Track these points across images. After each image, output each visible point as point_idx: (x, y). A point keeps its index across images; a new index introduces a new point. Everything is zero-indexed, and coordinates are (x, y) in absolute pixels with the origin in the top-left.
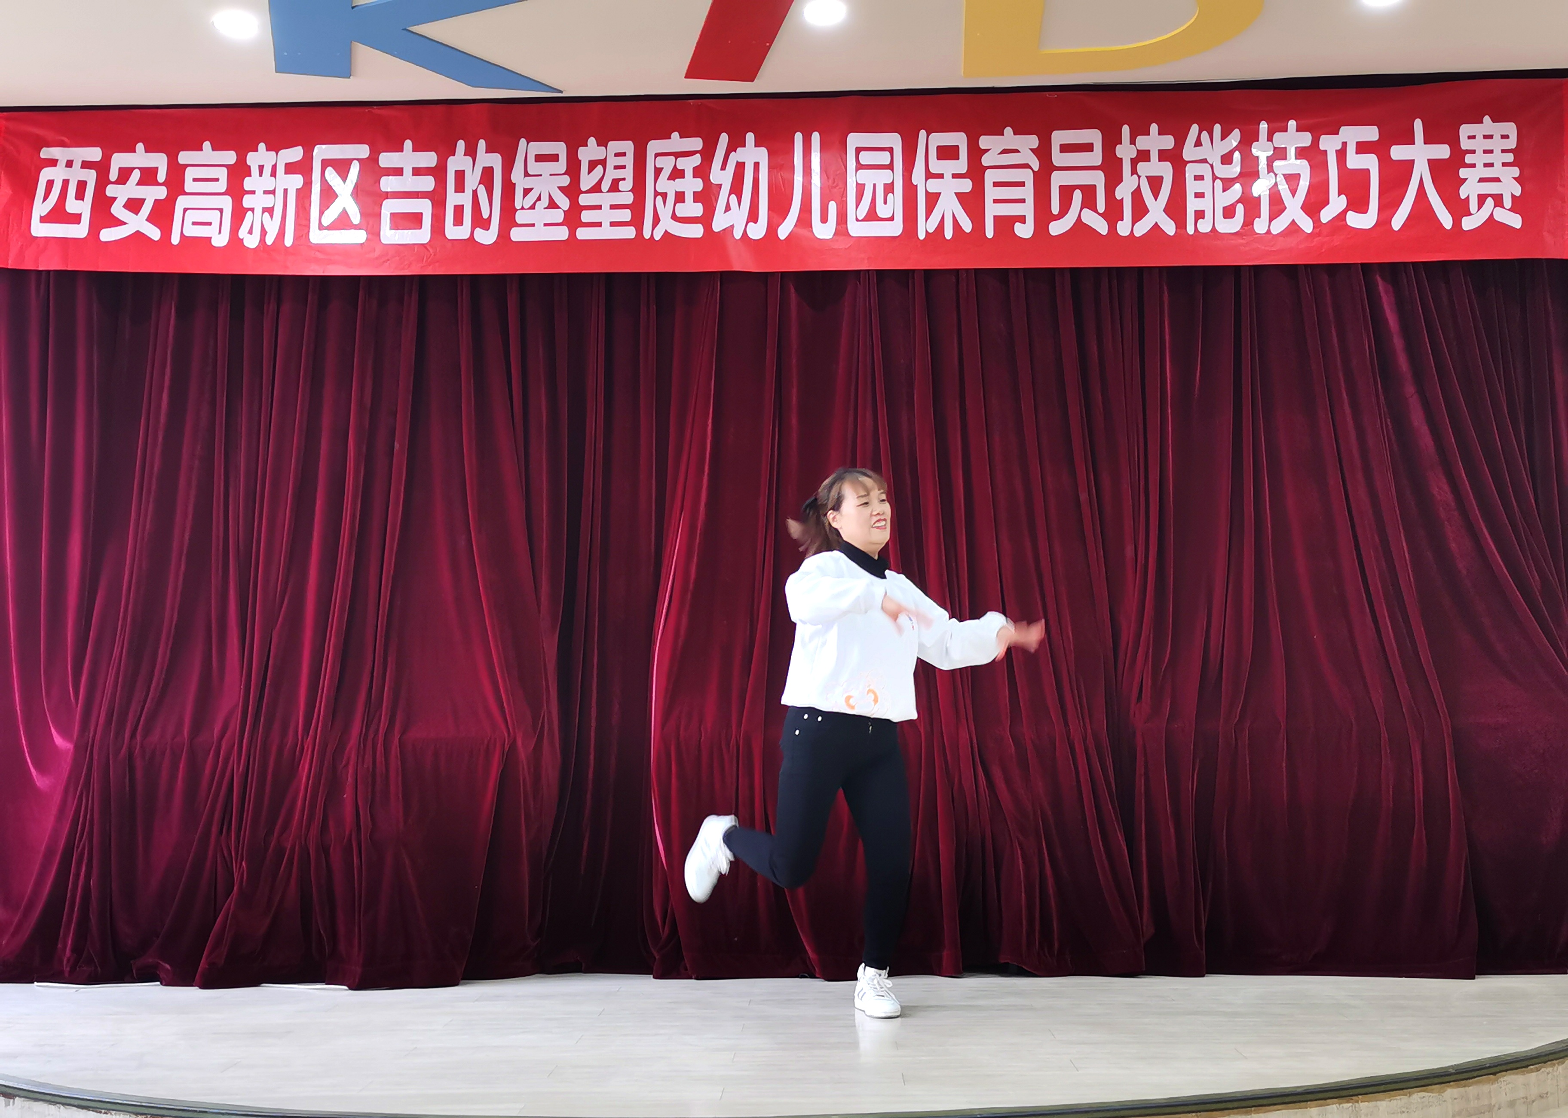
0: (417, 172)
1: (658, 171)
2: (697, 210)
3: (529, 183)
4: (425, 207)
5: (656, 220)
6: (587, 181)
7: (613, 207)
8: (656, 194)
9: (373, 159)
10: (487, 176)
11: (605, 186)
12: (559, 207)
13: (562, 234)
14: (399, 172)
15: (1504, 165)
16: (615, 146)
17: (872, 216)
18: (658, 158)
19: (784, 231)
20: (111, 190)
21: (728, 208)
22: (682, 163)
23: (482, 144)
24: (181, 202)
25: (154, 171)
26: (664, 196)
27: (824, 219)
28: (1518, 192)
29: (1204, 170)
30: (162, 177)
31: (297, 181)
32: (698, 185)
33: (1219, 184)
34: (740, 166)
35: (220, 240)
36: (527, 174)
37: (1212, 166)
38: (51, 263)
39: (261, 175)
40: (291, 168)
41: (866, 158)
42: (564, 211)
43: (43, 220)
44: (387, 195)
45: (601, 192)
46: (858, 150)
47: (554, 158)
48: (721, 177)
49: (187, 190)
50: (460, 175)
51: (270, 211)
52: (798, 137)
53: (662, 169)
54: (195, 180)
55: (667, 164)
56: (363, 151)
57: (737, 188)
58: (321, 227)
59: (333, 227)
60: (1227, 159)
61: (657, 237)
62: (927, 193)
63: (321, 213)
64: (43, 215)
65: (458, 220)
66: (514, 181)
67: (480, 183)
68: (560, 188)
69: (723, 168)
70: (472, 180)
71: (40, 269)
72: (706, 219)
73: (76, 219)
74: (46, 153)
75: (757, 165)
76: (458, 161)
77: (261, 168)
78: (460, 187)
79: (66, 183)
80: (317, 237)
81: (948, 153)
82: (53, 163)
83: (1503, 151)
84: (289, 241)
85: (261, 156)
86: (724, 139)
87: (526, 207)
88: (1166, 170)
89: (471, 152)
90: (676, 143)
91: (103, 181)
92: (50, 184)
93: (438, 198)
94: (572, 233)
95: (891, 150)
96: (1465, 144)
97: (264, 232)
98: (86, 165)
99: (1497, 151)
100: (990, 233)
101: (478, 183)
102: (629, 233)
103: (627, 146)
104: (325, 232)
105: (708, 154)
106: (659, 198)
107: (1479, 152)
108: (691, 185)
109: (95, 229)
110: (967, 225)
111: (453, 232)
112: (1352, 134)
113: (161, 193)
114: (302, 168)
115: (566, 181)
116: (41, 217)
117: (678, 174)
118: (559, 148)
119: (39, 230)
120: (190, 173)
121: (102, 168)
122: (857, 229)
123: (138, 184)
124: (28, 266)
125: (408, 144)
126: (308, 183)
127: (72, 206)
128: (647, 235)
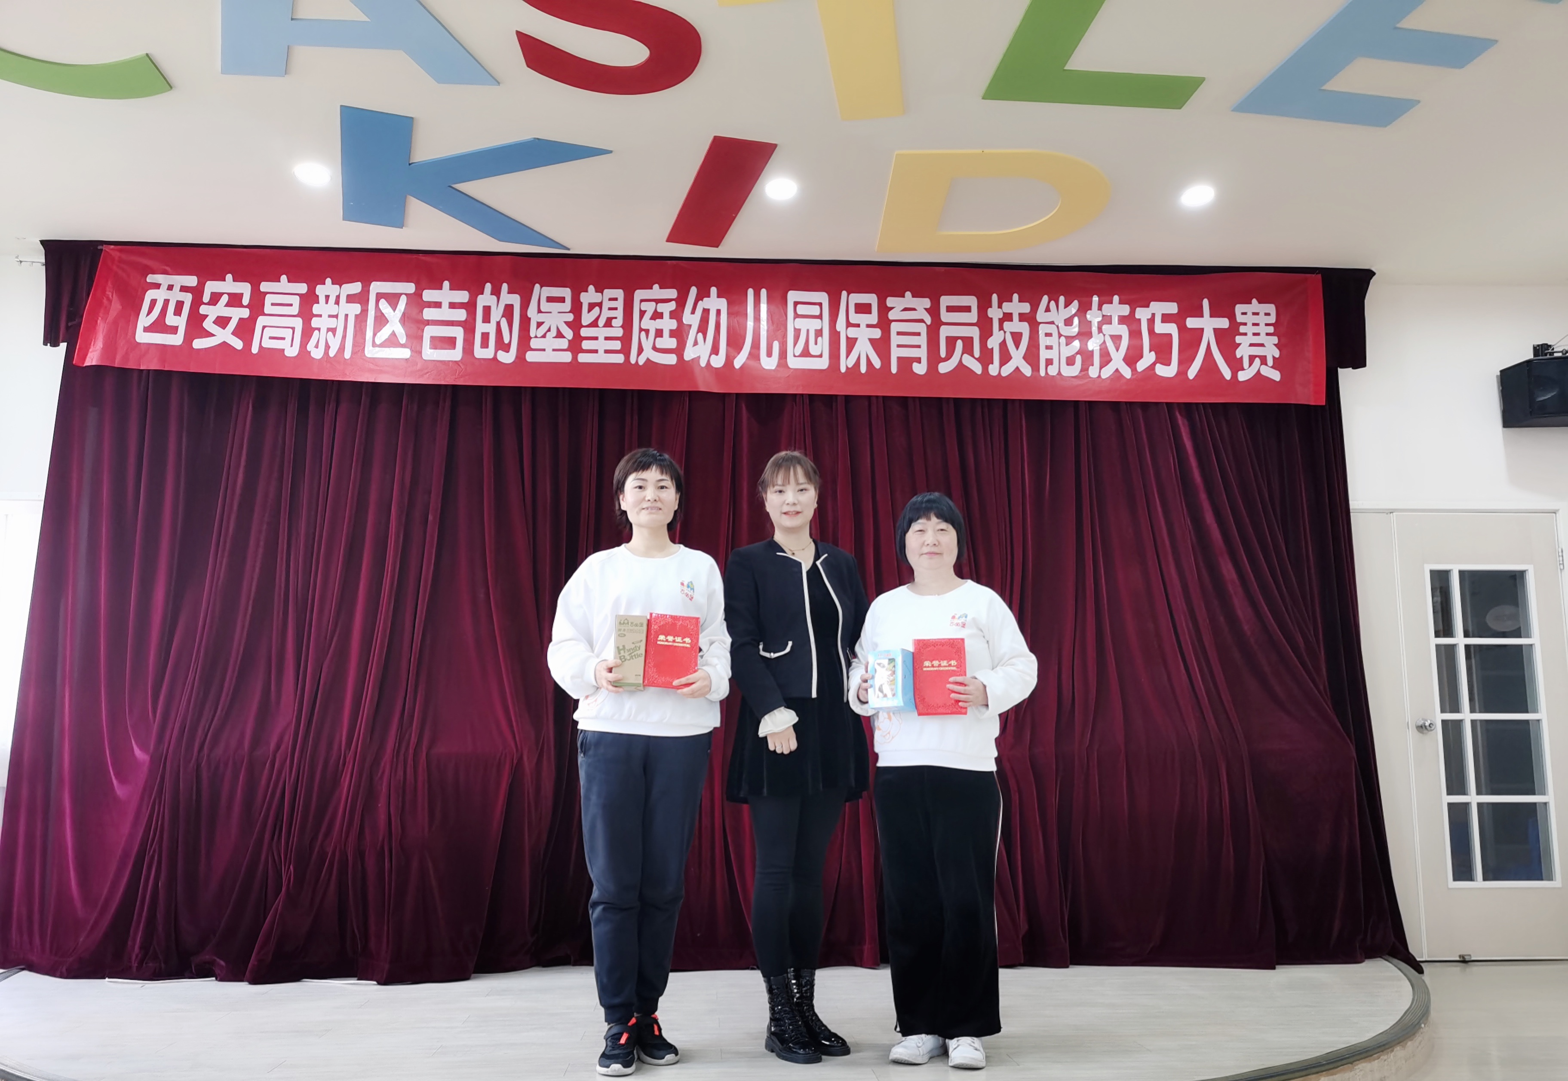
0: (453, 306)
1: (642, 313)
2: (672, 343)
3: (541, 318)
4: (458, 333)
5: (640, 350)
6: (587, 318)
7: (607, 338)
8: (641, 330)
9: (418, 294)
10: (508, 311)
11: (601, 322)
12: (564, 337)
13: (567, 357)
14: (438, 305)
15: (1268, 334)
16: (609, 293)
17: (806, 353)
18: (643, 303)
19: (738, 362)
20: (203, 310)
21: (696, 343)
22: (661, 308)
23: (505, 287)
24: (261, 321)
25: (240, 296)
26: (647, 331)
27: (769, 354)
28: (1277, 355)
29: (1051, 329)
30: (246, 301)
31: (356, 308)
32: (673, 324)
33: (1063, 340)
34: (706, 312)
35: (292, 352)
36: (540, 311)
37: (1058, 327)
38: (152, 364)
39: (327, 302)
40: (351, 299)
41: (801, 309)
42: (569, 341)
43: (146, 330)
44: (428, 323)
45: (597, 326)
46: (796, 304)
47: (562, 300)
48: (691, 319)
49: (266, 312)
50: (487, 310)
51: (333, 331)
52: (751, 292)
53: (645, 312)
54: (273, 304)
55: (650, 308)
56: (410, 288)
57: (703, 329)
58: (374, 345)
59: (383, 345)
60: (1068, 322)
61: (641, 362)
62: (847, 338)
63: (375, 335)
64: (146, 326)
65: (485, 344)
66: (529, 316)
67: (503, 316)
68: (566, 323)
69: (693, 312)
70: (497, 314)
71: (142, 368)
72: (679, 351)
73: (174, 330)
74: (151, 278)
75: (719, 312)
76: (486, 299)
77: (327, 297)
78: (487, 319)
79: (166, 302)
80: (370, 352)
81: (864, 309)
82: (157, 286)
83: (1267, 325)
84: (347, 355)
85: (327, 288)
86: (694, 291)
87: (538, 336)
88: (1024, 328)
89: (496, 292)
90: (656, 292)
91: (197, 302)
92: (153, 303)
93: (469, 327)
94: (575, 358)
95: (820, 304)
96: (1240, 318)
97: (327, 347)
98: (184, 289)
99: (1262, 325)
100: (894, 370)
101: (501, 315)
102: (619, 359)
103: (619, 293)
104: (377, 349)
105: (681, 302)
106: (643, 333)
107: (1250, 324)
108: (668, 324)
109: (189, 338)
110: (877, 363)
111: (480, 353)
112: (1160, 308)
113: (245, 313)
114: (361, 298)
115: (570, 317)
116: (144, 327)
117: (657, 315)
118: (566, 293)
119: (142, 337)
120: (269, 299)
121: (197, 292)
122: (795, 363)
123: (226, 305)
124: (131, 365)
125: (446, 284)
126: (365, 311)
127: (171, 319)
128: (633, 360)
